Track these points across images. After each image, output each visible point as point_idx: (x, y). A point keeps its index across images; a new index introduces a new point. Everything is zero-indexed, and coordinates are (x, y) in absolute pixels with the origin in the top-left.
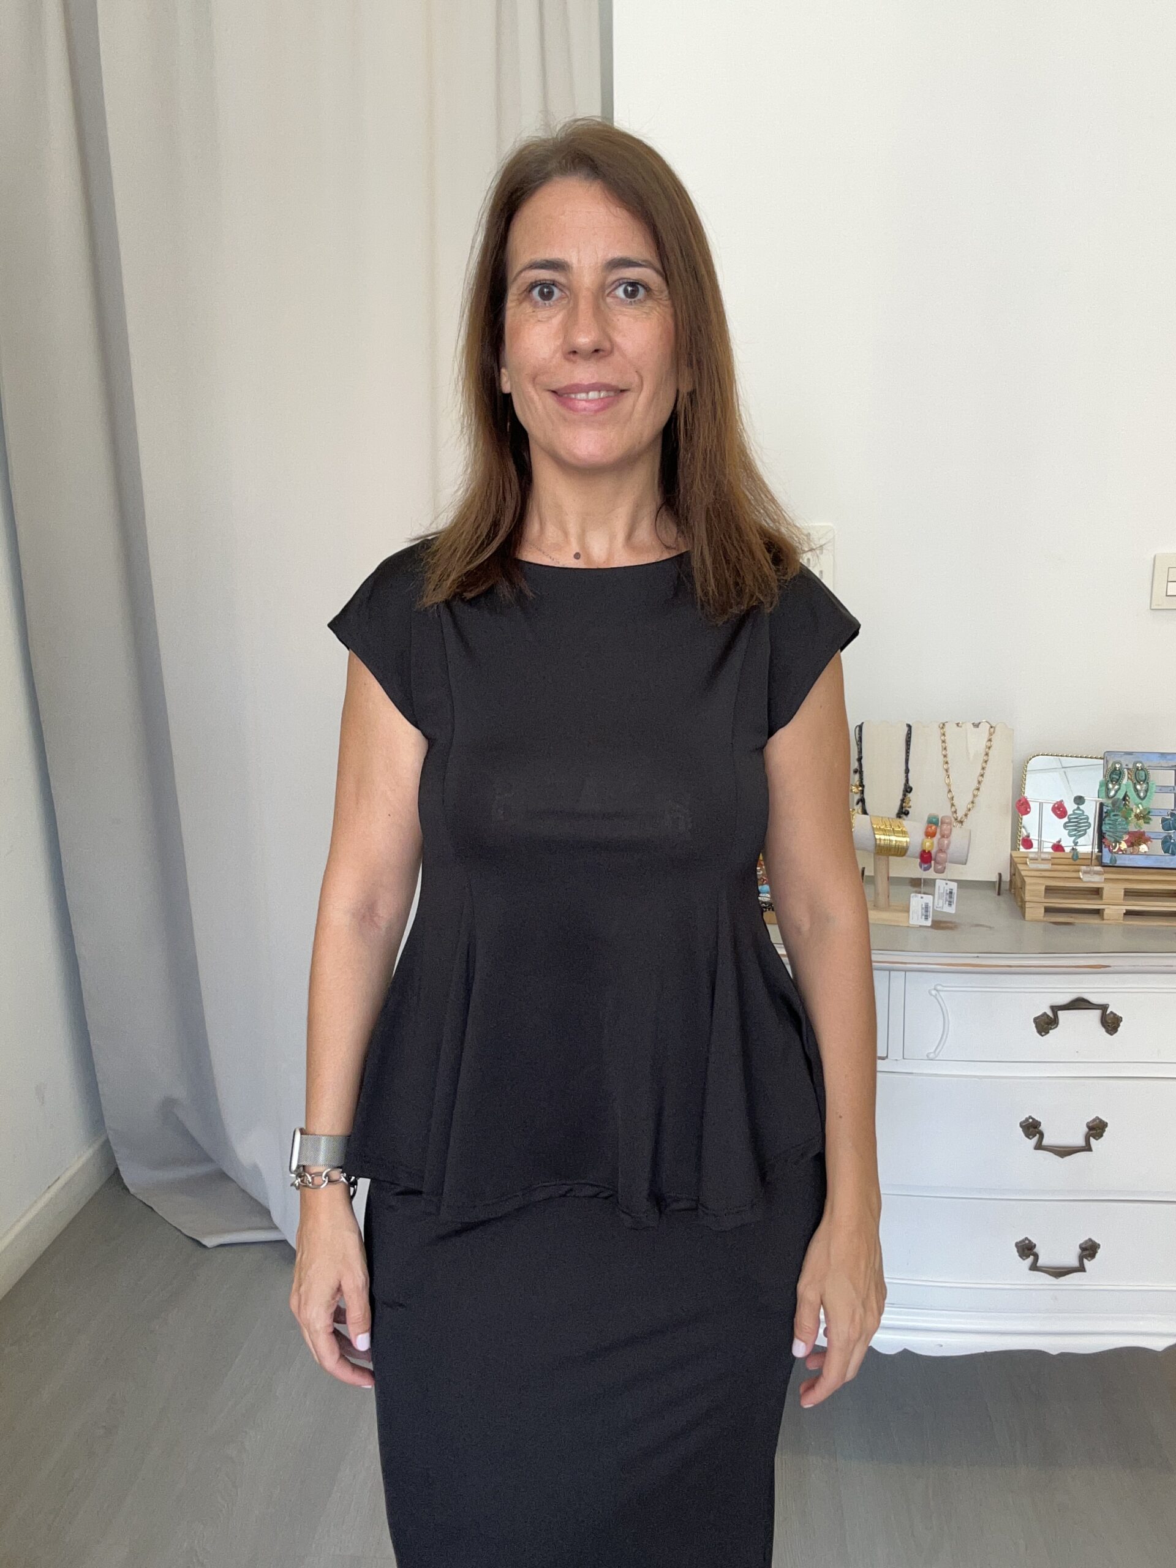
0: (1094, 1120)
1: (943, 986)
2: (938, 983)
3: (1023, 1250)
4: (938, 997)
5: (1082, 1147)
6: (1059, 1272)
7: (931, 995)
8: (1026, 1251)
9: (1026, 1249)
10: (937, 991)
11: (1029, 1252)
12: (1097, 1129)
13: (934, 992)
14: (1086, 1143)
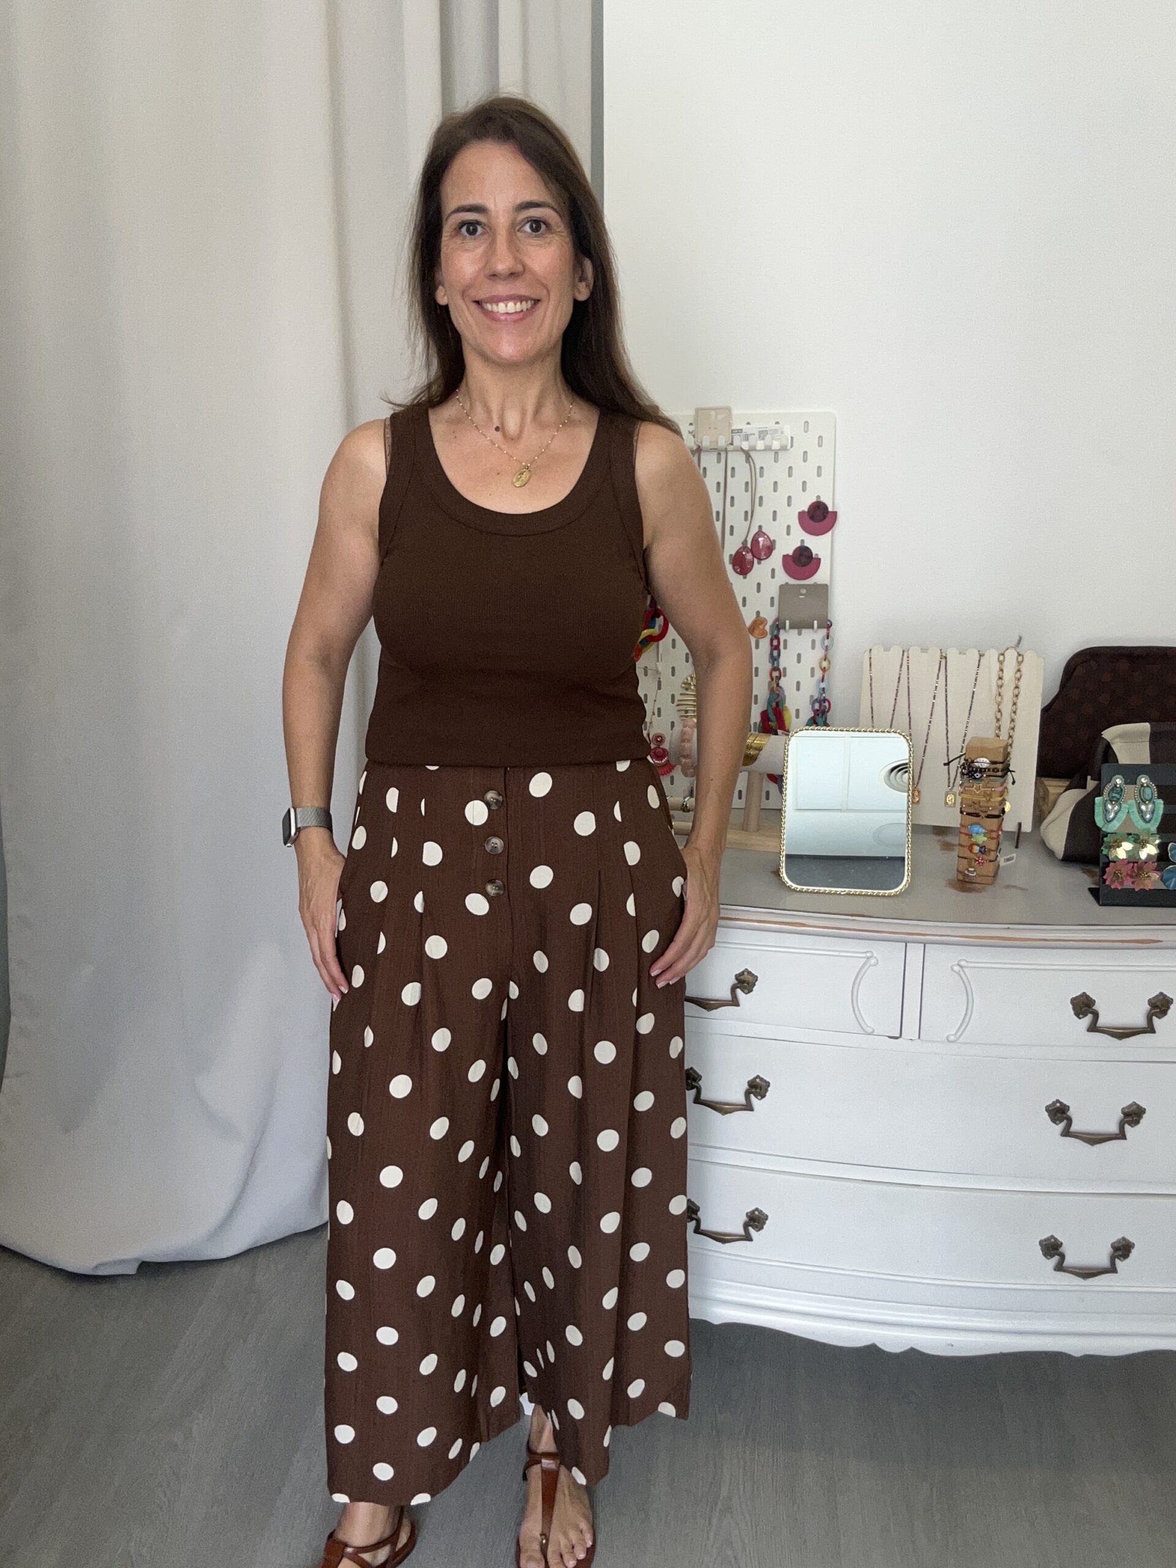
0: (1130, 1106)
1: (967, 962)
2: (963, 958)
3: (1048, 1247)
4: (962, 973)
5: (1117, 1135)
6: (1088, 1273)
7: (955, 972)
8: (1051, 1249)
9: (1051, 1248)
10: (961, 967)
11: (1055, 1251)
12: (1133, 1115)
13: (956, 968)
14: (1120, 1131)
